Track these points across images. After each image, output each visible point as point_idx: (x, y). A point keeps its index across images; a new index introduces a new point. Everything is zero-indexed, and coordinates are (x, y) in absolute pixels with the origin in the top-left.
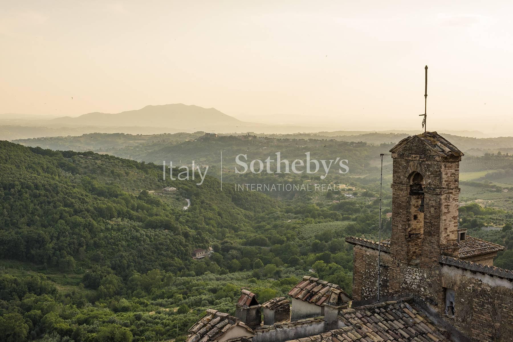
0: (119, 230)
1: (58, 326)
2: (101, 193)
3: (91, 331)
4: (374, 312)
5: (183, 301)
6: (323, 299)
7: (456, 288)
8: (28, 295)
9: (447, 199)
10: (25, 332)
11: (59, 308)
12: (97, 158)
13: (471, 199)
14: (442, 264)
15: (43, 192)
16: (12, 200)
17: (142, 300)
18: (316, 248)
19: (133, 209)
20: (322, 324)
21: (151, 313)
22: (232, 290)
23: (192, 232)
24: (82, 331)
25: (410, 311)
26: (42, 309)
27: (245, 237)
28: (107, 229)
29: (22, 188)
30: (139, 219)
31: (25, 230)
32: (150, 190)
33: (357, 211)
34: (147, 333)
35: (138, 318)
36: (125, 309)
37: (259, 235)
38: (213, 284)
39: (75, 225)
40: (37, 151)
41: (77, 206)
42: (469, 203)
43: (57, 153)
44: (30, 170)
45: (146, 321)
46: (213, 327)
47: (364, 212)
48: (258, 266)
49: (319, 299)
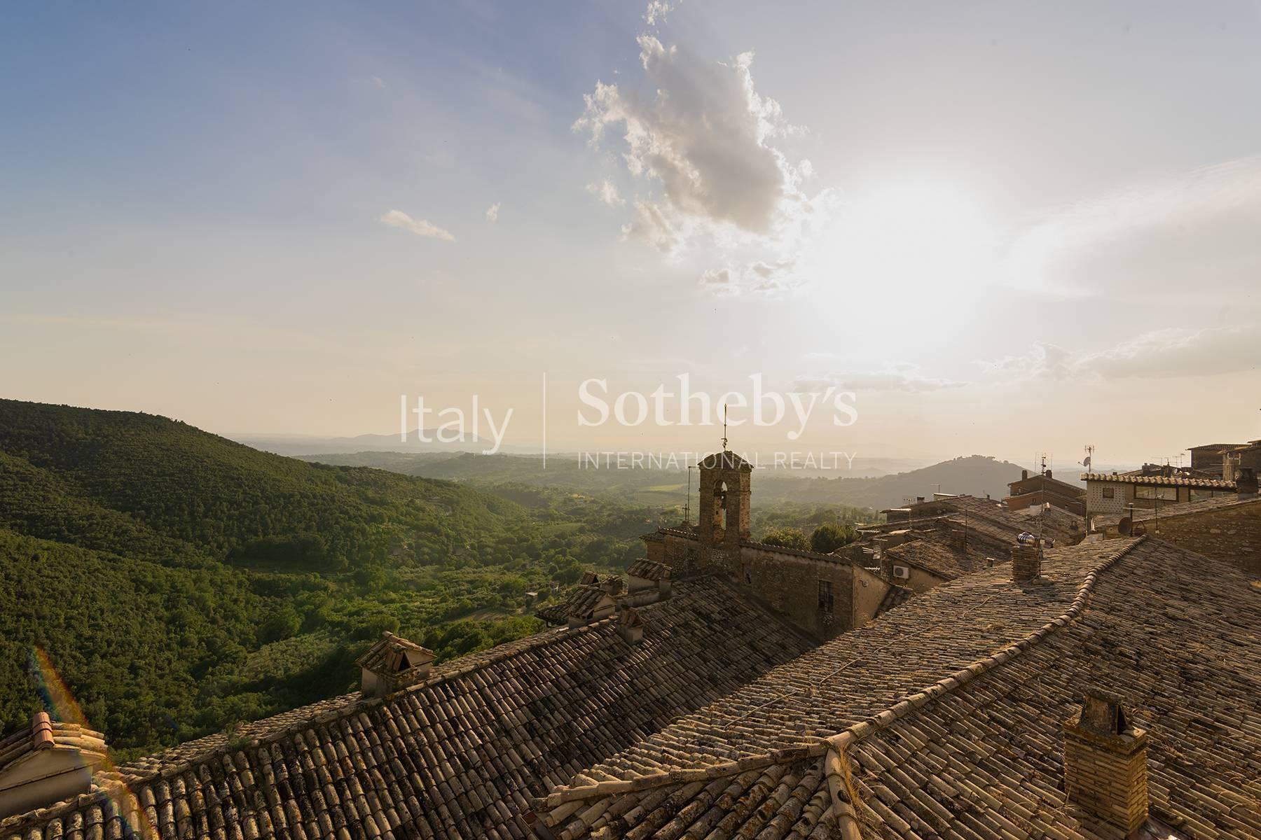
0: (388, 533)
1: (330, 619)
2: (372, 502)
3: (362, 622)
4: (695, 584)
5: (444, 592)
6: (656, 575)
7: (752, 563)
8: (301, 591)
9: (744, 499)
10: (298, 626)
11: (331, 603)
12: (370, 473)
13: (672, 505)
14: (741, 547)
15: (320, 501)
16: (291, 508)
17: (407, 592)
18: (554, 545)
19: (402, 515)
20: (657, 594)
21: (416, 604)
22: (487, 581)
23: (452, 533)
24: (353, 622)
25: (719, 583)
26: (314, 604)
27: (498, 537)
28: (378, 532)
29: (301, 497)
30: (406, 523)
31: (302, 535)
32: (417, 498)
33: (586, 515)
34: (413, 621)
35: (404, 608)
36: (392, 601)
37: (509, 535)
38: (471, 577)
39: (349, 529)
40: (316, 466)
41: (351, 513)
42: (671, 508)
43: (335, 467)
44: (310, 482)
45: (411, 610)
46: (588, 598)
47: (593, 515)
48: (509, 561)
49: (653, 575)
